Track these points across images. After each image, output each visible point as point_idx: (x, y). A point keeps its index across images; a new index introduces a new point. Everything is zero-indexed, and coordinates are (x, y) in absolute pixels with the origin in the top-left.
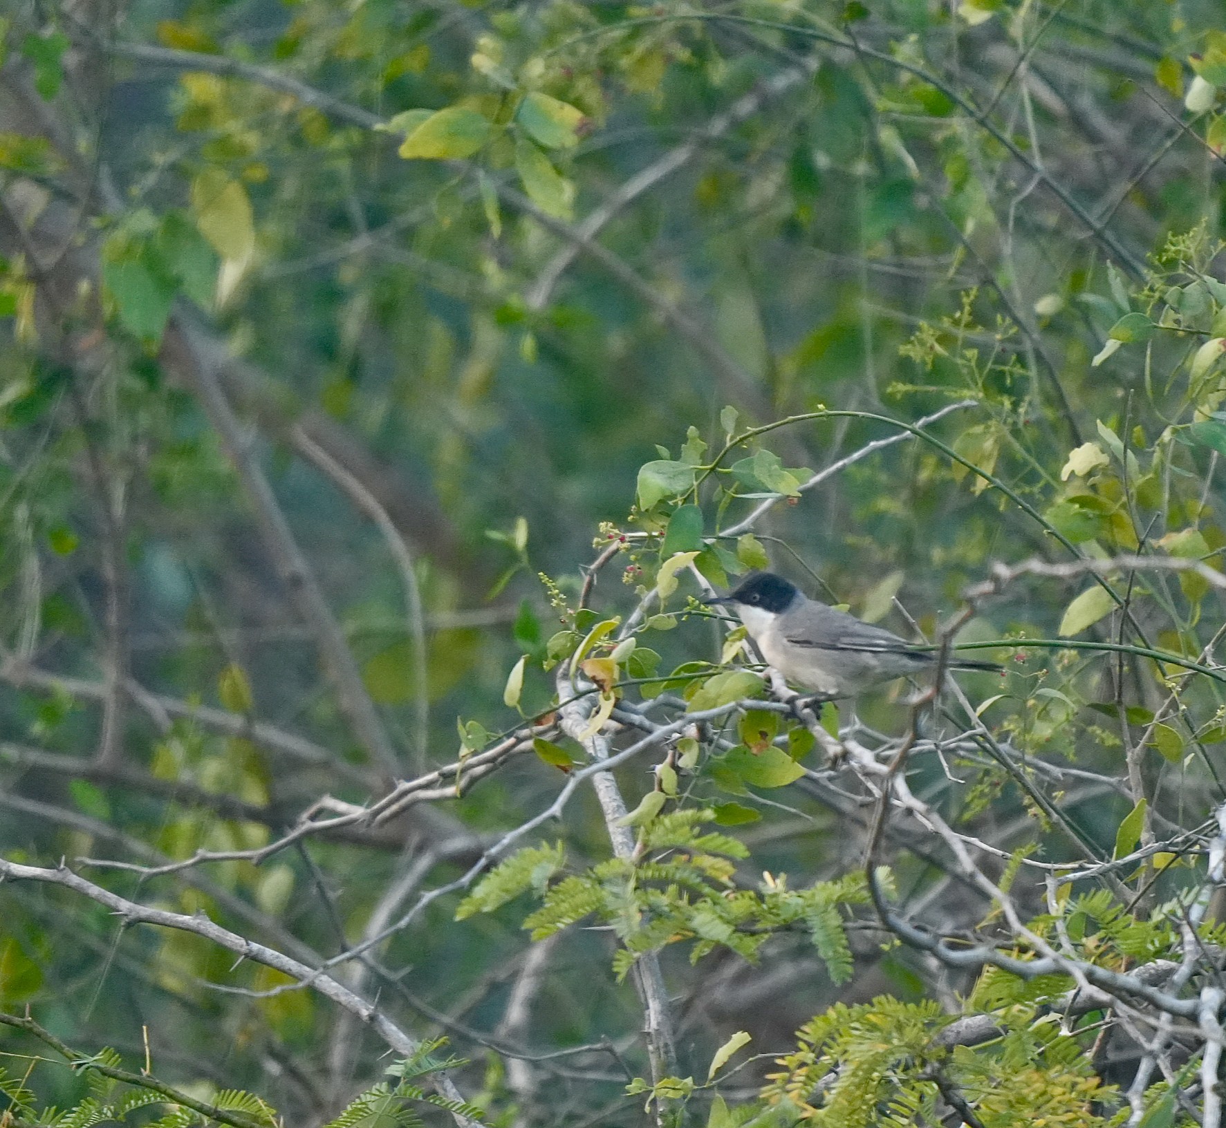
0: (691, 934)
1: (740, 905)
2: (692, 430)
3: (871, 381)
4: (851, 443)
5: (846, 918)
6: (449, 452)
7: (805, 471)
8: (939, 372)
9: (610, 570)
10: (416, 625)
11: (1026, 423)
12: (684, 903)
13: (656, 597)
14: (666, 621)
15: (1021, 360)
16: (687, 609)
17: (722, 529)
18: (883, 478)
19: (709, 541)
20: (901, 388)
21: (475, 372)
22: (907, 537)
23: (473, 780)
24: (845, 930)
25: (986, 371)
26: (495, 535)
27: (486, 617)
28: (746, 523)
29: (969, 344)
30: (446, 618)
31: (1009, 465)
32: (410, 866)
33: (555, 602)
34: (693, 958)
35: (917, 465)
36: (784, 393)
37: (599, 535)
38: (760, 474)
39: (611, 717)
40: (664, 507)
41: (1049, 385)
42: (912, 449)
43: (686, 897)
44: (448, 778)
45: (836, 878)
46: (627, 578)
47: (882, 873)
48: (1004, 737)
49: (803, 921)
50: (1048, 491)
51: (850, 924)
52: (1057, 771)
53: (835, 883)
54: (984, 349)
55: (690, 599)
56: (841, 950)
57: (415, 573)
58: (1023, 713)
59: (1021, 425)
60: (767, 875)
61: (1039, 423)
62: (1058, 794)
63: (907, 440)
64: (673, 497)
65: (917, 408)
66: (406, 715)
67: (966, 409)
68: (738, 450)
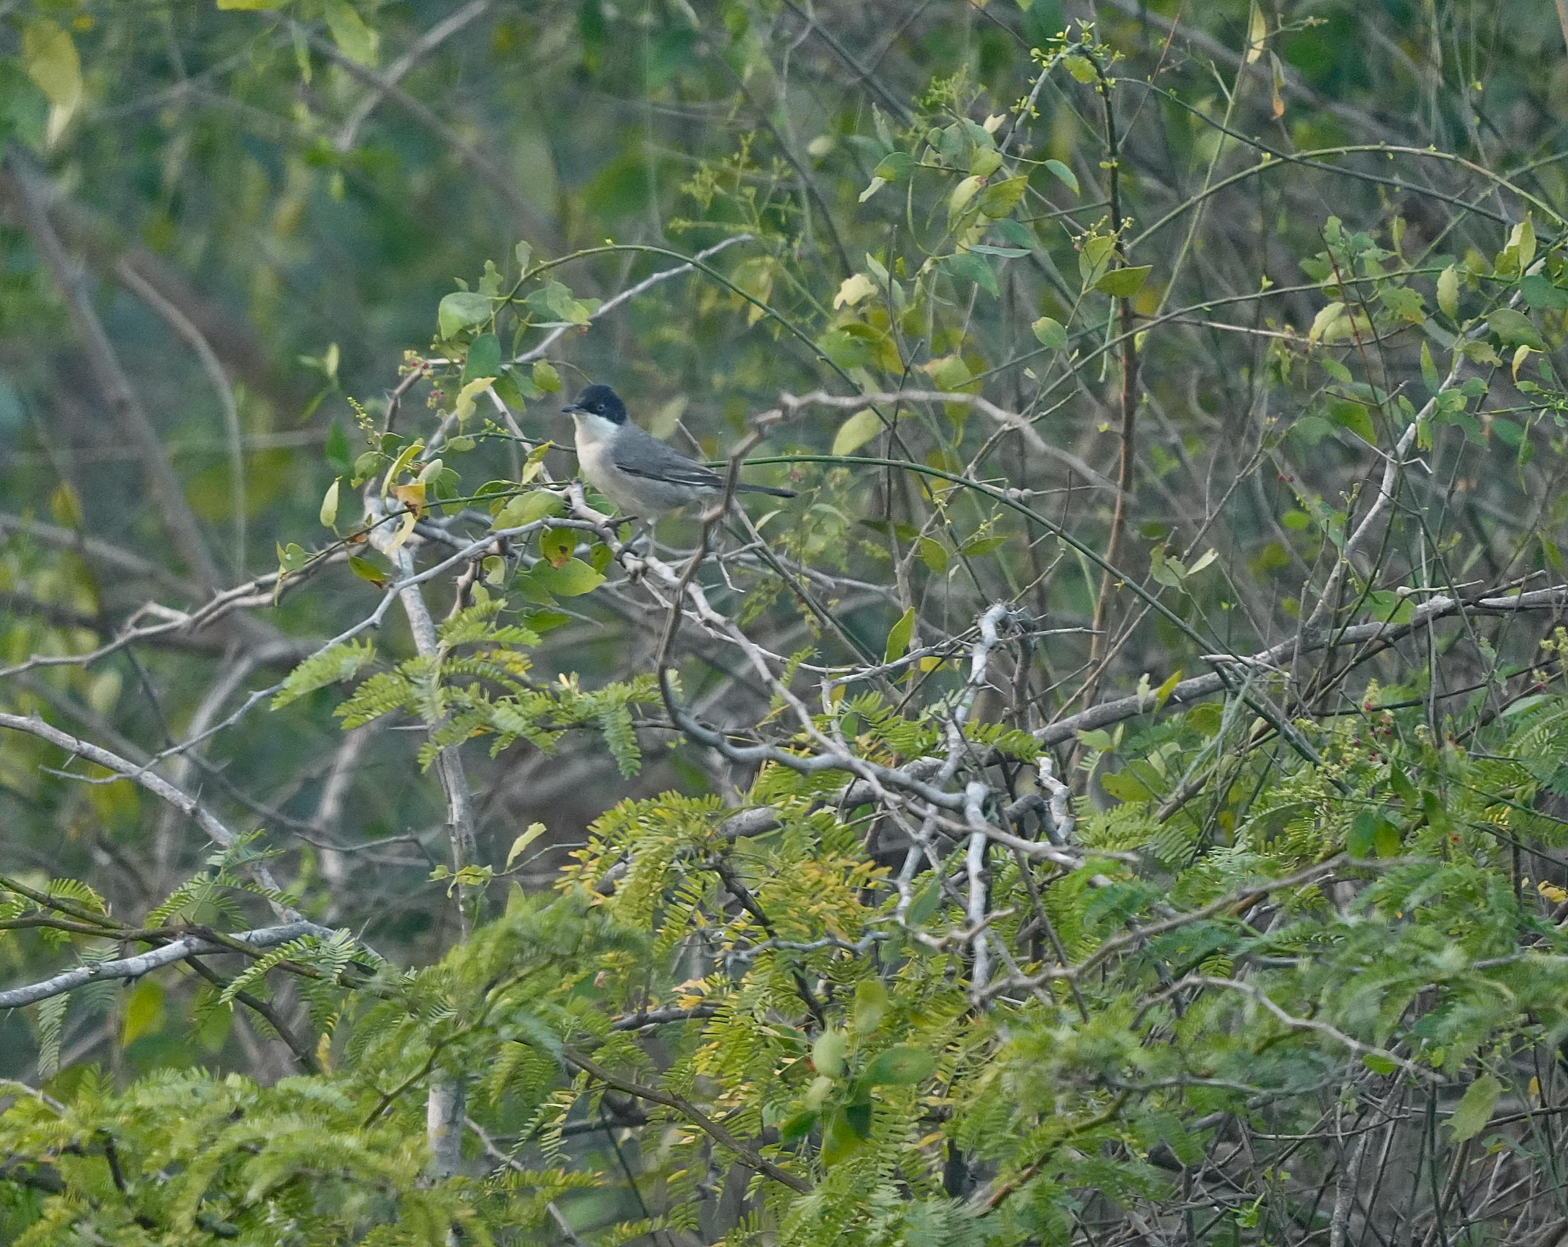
0: (491, 730)
1: (538, 704)
2: (489, 264)
3: (655, 216)
4: (636, 276)
5: (636, 717)
6: (264, 284)
7: (595, 301)
8: (719, 210)
9: (414, 394)
10: (235, 446)
11: (801, 258)
12: (485, 701)
13: (456, 419)
14: (465, 442)
15: (796, 199)
16: (484, 432)
17: (518, 355)
18: (668, 308)
19: (506, 367)
20: (681, 224)
21: (287, 209)
22: (690, 363)
23: (287, 589)
24: (634, 727)
25: (763, 208)
26: (308, 361)
27: (298, 438)
28: (539, 350)
29: (746, 183)
30: (263, 439)
31: (783, 296)
32: (229, 671)
33: (362, 425)
34: (494, 752)
35: (699, 295)
36: (575, 230)
37: (404, 363)
38: (552, 304)
39: (415, 531)
40: (464, 336)
41: (821, 222)
42: (694, 281)
43: (487, 694)
44: (263, 588)
45: (628, 680)
46: (431, 403)
47: (671, 674)
48: (779, 549)
49: (596, 718)
50: (820, 321)
51: (639, 723)
52: (830, 581)
53: (626, 685)
54: (761, 187)
55: (487, 421)
56: (630, 747)
57: (232, 398)
58: (799, 526)
59: (795, 259)
60: (562, 676)
61: (811, 257)
62: (833, 602)
63: (687, 273)
64: (472, 326)
65: (699, 242)
66: (226, 530)
67: (743, 244)
68: (533, 283)
